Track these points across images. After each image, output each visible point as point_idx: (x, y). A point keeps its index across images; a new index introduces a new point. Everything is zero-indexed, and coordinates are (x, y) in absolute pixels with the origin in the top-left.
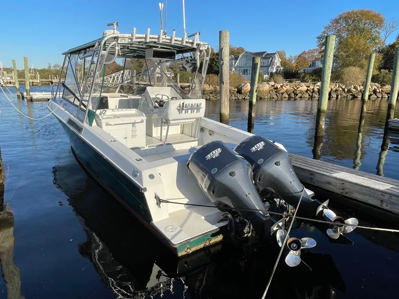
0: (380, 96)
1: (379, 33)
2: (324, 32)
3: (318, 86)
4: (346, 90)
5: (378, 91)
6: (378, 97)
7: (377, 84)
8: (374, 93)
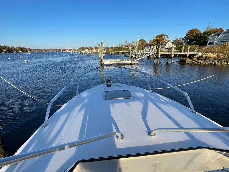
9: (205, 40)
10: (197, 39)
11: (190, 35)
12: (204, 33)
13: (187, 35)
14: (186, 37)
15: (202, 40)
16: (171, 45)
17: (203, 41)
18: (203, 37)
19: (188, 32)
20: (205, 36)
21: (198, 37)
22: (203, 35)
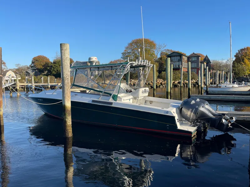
0: (165, 86)
1: (154, 51)
2: (125, 50)
3: (132, 82)
4: (147, 83)
5: (163, 83)
6: (163, 87)
7: (161, 80)
8: (161, 84)
9: (57, 70)
10: (48, 69)
11: (36, 63)
12: (54, 63)
13: (33, 63)
14: (32, 65)
15: (54, 70)
16: (14, 76)
17: (56, 72)
18: (55, 67)
19: (34, 59)
20: (57, 66)
21: (49, 66)
22: (54, 64)
